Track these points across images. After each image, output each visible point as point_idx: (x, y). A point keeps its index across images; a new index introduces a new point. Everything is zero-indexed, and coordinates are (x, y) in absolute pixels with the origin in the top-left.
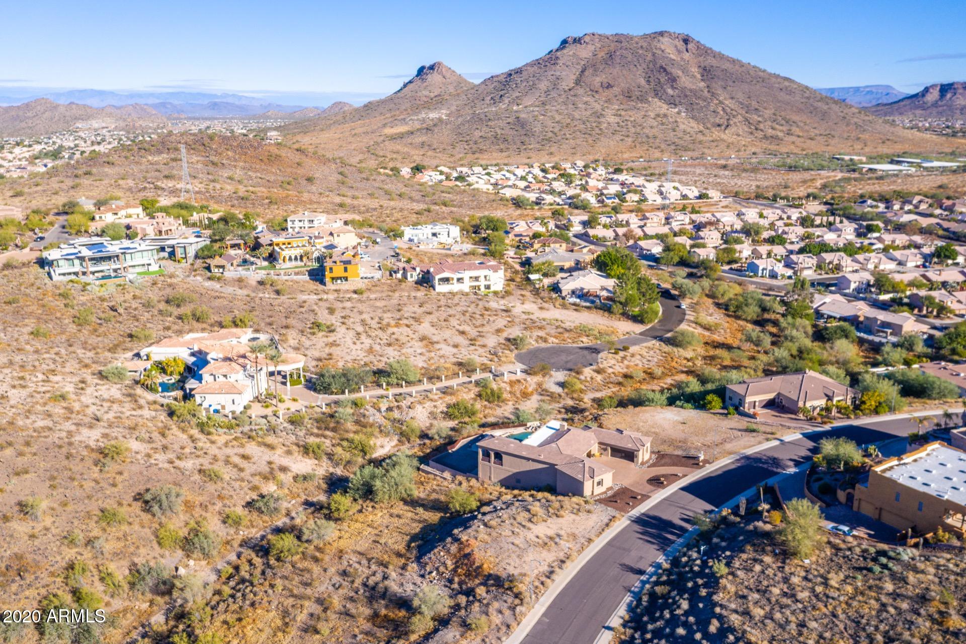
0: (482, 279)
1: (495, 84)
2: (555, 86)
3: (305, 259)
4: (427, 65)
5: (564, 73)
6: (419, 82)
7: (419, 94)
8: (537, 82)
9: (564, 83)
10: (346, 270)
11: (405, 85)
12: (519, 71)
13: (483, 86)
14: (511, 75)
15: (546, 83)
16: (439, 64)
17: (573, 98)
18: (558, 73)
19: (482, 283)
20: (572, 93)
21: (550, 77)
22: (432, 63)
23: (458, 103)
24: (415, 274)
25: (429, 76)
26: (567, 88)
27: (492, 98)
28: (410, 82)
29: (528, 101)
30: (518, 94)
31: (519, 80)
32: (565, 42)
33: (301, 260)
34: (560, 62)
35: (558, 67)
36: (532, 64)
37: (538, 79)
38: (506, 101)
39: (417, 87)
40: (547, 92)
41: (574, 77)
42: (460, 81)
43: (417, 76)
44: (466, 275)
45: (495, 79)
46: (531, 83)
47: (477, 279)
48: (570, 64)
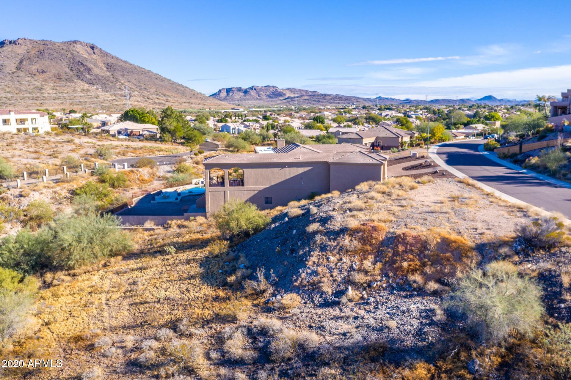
0: (30, 121)
5: (6, 62)
9: (7, 69)
17: (17, 78)
18: (2, 62)
19: (30, 126)
20: (15, 75)
26: (10, 72)
34: (2, 55)
41: (15, 65)
44: (13, 117)
48: (10, 56)
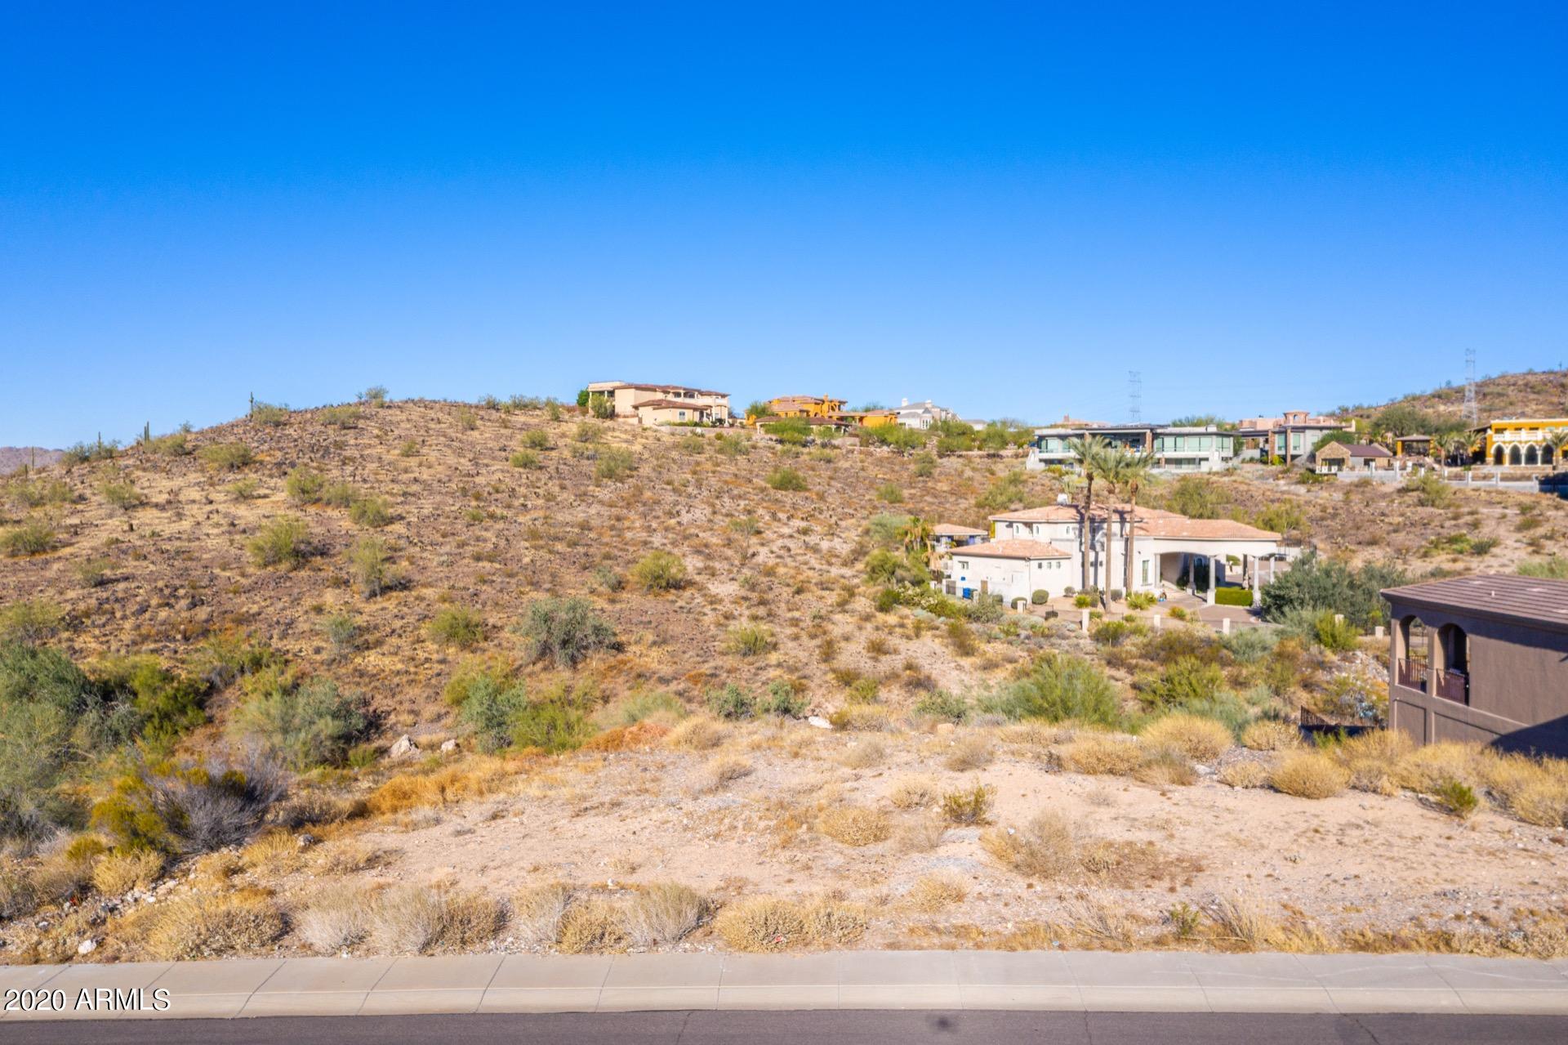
3: (1556, 456)
33: (1547, 459)
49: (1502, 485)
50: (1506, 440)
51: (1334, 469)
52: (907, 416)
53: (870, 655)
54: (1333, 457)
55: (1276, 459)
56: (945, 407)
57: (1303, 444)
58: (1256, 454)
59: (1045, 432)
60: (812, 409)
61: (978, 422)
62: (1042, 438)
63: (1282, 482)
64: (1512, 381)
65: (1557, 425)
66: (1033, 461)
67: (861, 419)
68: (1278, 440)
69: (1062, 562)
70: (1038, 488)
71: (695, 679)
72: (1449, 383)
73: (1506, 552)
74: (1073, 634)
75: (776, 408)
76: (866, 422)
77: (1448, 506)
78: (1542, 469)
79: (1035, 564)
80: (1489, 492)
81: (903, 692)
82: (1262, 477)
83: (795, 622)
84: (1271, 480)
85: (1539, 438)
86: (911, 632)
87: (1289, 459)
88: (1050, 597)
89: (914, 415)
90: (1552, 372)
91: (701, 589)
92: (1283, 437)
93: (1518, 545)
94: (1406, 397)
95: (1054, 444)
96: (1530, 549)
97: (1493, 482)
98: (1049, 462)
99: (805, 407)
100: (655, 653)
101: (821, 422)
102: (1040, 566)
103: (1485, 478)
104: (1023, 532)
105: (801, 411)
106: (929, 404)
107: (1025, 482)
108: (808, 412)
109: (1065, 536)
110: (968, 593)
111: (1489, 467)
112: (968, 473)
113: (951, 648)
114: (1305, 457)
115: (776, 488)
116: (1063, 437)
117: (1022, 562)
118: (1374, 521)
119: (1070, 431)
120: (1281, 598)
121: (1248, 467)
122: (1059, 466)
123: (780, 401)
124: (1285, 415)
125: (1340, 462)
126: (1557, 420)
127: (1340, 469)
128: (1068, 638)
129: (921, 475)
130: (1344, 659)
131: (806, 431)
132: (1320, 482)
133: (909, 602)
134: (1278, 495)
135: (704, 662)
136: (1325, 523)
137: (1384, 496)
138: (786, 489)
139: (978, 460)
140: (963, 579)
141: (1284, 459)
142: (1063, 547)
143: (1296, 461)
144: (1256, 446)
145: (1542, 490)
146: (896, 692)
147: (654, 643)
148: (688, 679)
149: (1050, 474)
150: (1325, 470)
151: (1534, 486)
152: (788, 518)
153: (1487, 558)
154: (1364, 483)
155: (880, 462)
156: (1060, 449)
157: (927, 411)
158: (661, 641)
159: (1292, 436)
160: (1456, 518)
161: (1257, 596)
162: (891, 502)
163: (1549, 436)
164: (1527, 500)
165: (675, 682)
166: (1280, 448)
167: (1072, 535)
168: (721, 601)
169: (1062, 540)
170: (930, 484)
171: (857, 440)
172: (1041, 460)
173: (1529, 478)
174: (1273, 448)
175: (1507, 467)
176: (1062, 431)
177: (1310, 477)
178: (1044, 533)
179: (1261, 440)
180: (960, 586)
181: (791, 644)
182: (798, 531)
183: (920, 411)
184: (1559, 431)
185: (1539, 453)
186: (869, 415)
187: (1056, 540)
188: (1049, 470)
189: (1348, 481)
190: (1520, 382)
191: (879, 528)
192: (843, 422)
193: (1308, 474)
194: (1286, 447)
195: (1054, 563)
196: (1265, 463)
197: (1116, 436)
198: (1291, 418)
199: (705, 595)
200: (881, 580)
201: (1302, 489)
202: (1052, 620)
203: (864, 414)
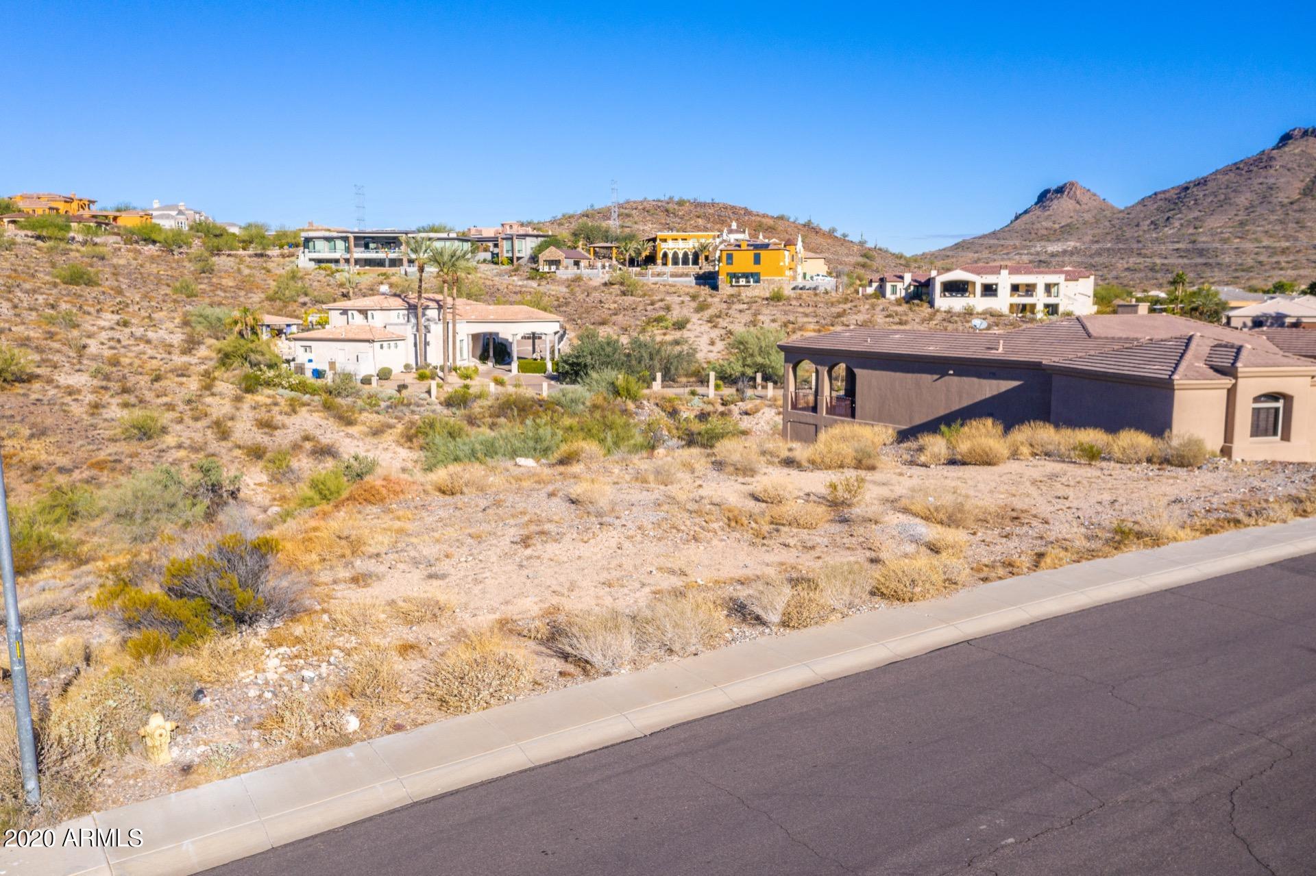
0: (1040, 289)
1: (1160, 203)
2: (1264, 199)
3: (701, 260)
4: (1054, 187)
5: (1282, 180)
6: (1038, 212)
7: (1037, 226)
8: (1232, 195)
9: (1281, 195)
10: (757, 260)
11: (1017, 218)
12: (1202, 183)
13: (1140, 207)
14: (1187, 188)
15: (1248, 195)
16: (1072, 184)
17: (1297, 215)
18: (1272, 181)
19: (1040, 299)
20: (1295, 207)
21: (1256, 187)
22: (1061, 184)
23: (1096, 231)
24: (900, 285)
25: (1055, 202)
26: (1286, 201)
27: (1152, 222)
28: (1026, 212)
29: (1215, 222)
30: (1197, 214)
31: (1201, 194)
32: (1286, 138)
33: (696, 262)
34: (1277, 164)
35: (1272, 171)
36: (1226, 171)
37: (1235, 191)
38: (1177, 224)
39: (1034, 217)
40: (1250, 209)
41: (1302, 185)
42: (1103, 207)
43: (1036, 204)
44: (1004, 280)
45: (1159, 197)
46: (1222, 197)
47: (1030, 289)
48: (1295, 166)
49: (671, 280)
50: (669, 247)
51: (553, 268)
52: (161, 217)
53: (260, 431)
54: (552, 258)
55: (505, 260)
56: (198, 210)
57: (526, 248)
58: (488, 256)
59: (311, 234)
60: (62, 207)
61: (233, 225)
62: (308, 240)
63: (515, 278)
64: (634, 206)
65: (702, 237)
66: (304, 260)
67: (115, 219)
68: (505, 245)
69: (398, 342)
70: (316, 283)
71: (100, 466)
72: (592, 206)
73: (695, 327)
74: (425, 403)
75: (21, 205)
76: (120, 222)
77: (644, 295)
78: (693, 269)
79: (377, 345)
80: (665, 285)
81: (311, 460)
82: (499, 275)
83: (170, 407)
84: (506, 277)
85: (690, 245)
86: (287, 409)
87: (515, 260)
88: (393, 373)
89: (168, 217)
90: (659, 201)
91: (50, 381)
92: (510, 242)
93: (700, 322)
94: (564, 216)
95: (320, 244)
96: (710, 325)
97: (665, 278)
98: (319, 261)
99: (54, 205)
100: (36, 445)
101: (80, 219)
102: (382, 347)
103: (658, 275)
104: (358, 319)
105: (51, 208)
106: (182, 207)
107: (302, 278)
108: (57, 210)
109: (397, 321)
110: (318, 374)
111: (659, 268)
112: (246, 271)
113: (332, 420)
114: (526, 259)
115: (65, 283)
116: (328, 239)
117: (367, 344)
118: (596, 307)
119: (335, 234)
120: (578, 364)
121: (483, 267)
122: (329, 265)
123: (24, 197)
124: (503, 225)
125: (557, 263)
126: (700, 233)
127: (557, 269)
128: (422, 405)
129: (204, 272)
130: (638, 407)
131: (67, 228)
132: (546, 279)
133: (268, 384)
134: (518, 289)
135: (98, 449)
136: (562, 309)
137: (595, 288)
138: (78, 284)
139: (248, 259)
140: (310, 361)
141: (511, 260)
142: (398, 331)
143: (520, 261)
144: (486, 250)
145: (697, 284)
146: (305, 461)
147: (32, 436)
148: (92, 466)
149: (322, 272)
150: (546, 269)
151: (692, 280)
152: (98, 311)
153: (685, 331)
154: (578, 279)
155: (153, 259)
156: (327, 250)
157: (180, 213)
158: (40, 433)
159: (516, 242)
160: (652, 304)
161: (549, 366)
162: (188, 297)
163: (697, 245)
164: (692, 291)
165: (77, 471)
166: (508, 251)
167: (402, 320)
168: (79, 392)
169: (396, 324)
170: (214, 280)
171: (119, 238)
172: (310, 260)
173: (687, 275)
174: (502, 251)
175: (670, 268)
176: (327, 234)
177: (535, 274)
178: (378, 319)
179: (491, 244)
180: (309, 368)
181: (178, 427)
182: (118, 324)
183: (174, 213)
184: (703, 241)
185: (691, 257)
186: (123, 214)
187: (391, 324)
188: (320, 268)
189: (564, 277)
190: (640, 207)
191: (200, 319)
192: (102, 222)
193: (534, 273)
194: (513, 251)
195: (392, 343)
196: (496, 263)
197: (374, 240)
198: (508, 227)
199: (58, 387)
200: (235, 364)
201: (534, 284)
202: (404, 392)
203: (118, 214)
